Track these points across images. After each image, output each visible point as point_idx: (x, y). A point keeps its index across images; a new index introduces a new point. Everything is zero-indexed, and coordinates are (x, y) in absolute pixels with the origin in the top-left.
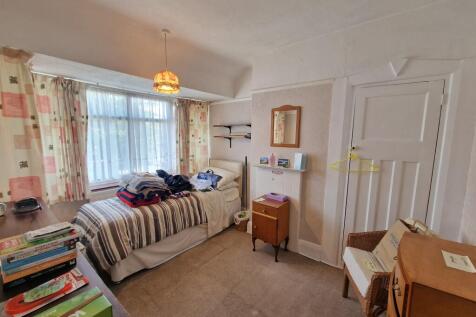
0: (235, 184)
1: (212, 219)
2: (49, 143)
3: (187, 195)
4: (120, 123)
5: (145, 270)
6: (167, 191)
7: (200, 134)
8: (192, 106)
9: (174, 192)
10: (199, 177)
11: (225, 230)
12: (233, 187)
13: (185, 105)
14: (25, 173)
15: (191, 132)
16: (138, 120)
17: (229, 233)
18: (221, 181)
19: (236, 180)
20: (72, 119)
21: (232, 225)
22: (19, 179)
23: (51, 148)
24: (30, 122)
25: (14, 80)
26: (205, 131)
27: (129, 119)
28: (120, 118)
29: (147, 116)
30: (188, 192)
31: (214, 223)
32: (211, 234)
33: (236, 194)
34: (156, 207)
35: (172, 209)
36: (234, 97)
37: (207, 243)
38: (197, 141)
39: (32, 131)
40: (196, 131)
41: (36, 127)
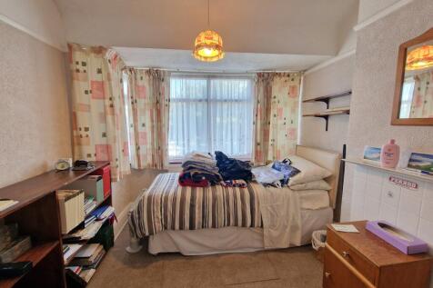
0: (324, 185)
1: (273, 226)
2: (143, 122)
3: (241, 186)
4: (200, 105)
5: (178, 254)
6: (217, 176)
7: (287, 113)
8: (277, 79)
9: (225, 179)
10: (274, 167)
11: (292, 249)
12: (318, 189)
13: (265, 80)
14: (103, 141)
15: (273, 112)
16: (216, 101)
17: (298, 255)
18: (297, 177)
19: (326, 179)
20: (157, 102)
21: (307, 246)
22: (101, 145)
23: (144, 125)
24: (108, 102)
25: (99, 71)
26: (294, 111)
27: (208, 100)
28: (200, 101)
29: (225, 97)
30: (244, 182)
31: (275, 233)
32: (268, 245)
33: (325, 201)
34: (199, 191)
35: (215, 199)
36: (337, 54)
37: (262, 255)
38: (280, 122)
39: (108, 109)
40: (280, 110)
41: (112, 106)
